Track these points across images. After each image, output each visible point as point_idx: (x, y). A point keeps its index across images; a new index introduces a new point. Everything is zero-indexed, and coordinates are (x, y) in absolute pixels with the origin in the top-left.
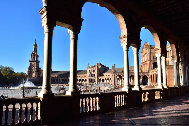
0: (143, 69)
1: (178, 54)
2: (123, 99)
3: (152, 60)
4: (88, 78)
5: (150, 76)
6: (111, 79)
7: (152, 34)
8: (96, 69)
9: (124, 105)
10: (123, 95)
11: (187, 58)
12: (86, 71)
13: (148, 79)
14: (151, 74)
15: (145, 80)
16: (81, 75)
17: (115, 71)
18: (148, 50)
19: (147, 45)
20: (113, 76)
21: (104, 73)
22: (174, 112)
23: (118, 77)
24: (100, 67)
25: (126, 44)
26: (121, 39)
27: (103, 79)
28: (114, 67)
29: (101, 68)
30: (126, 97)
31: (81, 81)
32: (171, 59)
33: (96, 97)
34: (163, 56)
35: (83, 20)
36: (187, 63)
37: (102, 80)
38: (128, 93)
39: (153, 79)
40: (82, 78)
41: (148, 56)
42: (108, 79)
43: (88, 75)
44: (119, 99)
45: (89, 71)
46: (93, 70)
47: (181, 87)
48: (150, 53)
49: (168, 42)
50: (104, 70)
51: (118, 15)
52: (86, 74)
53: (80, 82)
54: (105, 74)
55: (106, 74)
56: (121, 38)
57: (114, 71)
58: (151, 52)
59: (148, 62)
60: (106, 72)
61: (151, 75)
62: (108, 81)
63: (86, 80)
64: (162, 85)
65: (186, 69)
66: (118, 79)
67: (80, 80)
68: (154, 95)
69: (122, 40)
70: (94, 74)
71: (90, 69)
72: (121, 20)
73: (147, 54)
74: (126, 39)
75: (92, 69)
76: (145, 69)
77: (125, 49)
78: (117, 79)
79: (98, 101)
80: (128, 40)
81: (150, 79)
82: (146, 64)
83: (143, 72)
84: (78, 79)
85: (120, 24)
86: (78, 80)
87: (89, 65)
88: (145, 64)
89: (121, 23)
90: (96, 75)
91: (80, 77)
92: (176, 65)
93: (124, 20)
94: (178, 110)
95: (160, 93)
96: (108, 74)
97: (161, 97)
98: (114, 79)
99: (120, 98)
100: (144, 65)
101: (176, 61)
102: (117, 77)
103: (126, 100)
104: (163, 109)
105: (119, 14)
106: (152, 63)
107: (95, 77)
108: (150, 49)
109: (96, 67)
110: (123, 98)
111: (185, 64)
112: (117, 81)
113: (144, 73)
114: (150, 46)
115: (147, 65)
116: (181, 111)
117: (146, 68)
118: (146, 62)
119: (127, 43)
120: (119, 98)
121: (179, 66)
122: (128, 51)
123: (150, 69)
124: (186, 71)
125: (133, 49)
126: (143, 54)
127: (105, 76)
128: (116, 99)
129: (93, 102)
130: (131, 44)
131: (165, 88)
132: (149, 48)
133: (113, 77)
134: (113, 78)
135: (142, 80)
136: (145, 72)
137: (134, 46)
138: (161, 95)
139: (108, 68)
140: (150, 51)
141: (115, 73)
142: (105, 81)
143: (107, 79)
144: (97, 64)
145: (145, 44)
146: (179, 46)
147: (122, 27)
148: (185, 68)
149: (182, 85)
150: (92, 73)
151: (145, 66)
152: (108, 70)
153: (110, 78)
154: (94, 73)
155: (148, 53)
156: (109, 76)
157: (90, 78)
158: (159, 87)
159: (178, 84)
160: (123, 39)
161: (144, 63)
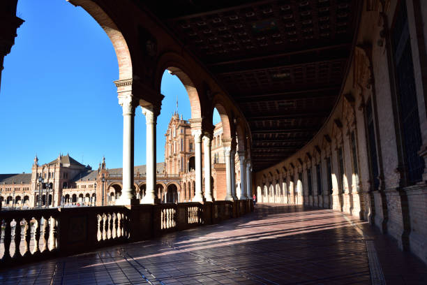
0: (169, 170)
1: (233, 135)
2: (119, 222)
3: (187, 151)
4: (33, 191)
5: (182, 185)
6: (94, 195)
7: (186, 88)
8: (58, 170)
9: (119, 235)
10: (119, 215)
11: (248, 146)
12: (30, 176)
13: (179, 193)
14: (184, 181)
15: (172, 196)
16: (12, 187)
17: (105, 175)
18: (179, 130)
19: (178, 120)
20: (101, 186)
21: (76, 180)
22: (220, 241)
23: (112, 190)
24: (68, 165)
25: (130, 99)
26: (118, 88)
27: (74, 196)
28: (104, 165)
29: (69, 168)
30: (124, 217)
31: (11, 202)
32: (223, 152)
33: (47, 218)
34: (206, 135)
35: (21, 22)
36: (249, 156)
37: (71, 196)
38: (130, 208)
39: (187, 192)
40: (16, 195)
41: (180, 143)
42: (88, 195)
43: (32, 186)
44: (109, 223)
45: (37, 174)
46: (49, 173)
47: (237, 201)
48: (183, 137)
49: (215, 110)
50: (77, 172)
51: (113, 31)
52: (29, 182)
53: (8, 203)
54: (79, 183)
55: (83, 184)
56: (118, 85)
57: (103, 175)
58: (186, 135)
59: (179, 157)
60: (84, 178)
61: (185, 183)
62: (87, 199)
63: (26, 198)
64: (202, 193)
65: (247, 169)
66: (112, 194)
67: (10, 198)
68: (187, 215)
69: (120, 89)
70: (51, 184)
71: (40, 171)
72: (121, 46)
73: (177, 139)
74: (130, 88)
75: (46, 170)
76: (173, 170)
77: (126, 110)
78: (109, 194)
79: (54, 228)
80: (134, 91)
81: (183, 192)
82: (175, 159)
83: (169, 176)
84: (3, 195)
85: (117, 53)
86: (2, 198)
87: (37, 160)
88: (173, 159)
89: (119, 52)
90: (56, 187)
91: (8, 190)
92: (230, 156)
93: (126, 44)
94: (227, 238)
95: (198, 211)
96: (87, 184)
97: (199, 220)
98: (101, 192)
99: (112, 221)
100: (171, 161)
101: (229, 149)
102: (109, 189)
103: (124, 224)
104: (201, 238)
105: (116, 29)
106: (186, 158)
107: (54, 191)
108: (183, 128)
109: (58, 166)
110: (117, 220)
111: (246, 157)
112: (110, 199)
113: (171, 178)
114: (185, 122)
115: (177, 163)
116: (234, 238)
117: (175, 169)
118: (175, 155)
119: (133, 98)
120: (107, 221)
121: (234, 158)
122: (133, 115)
123: (183, 171)
124: (247, 172)
125: (146, 113)
126: (170, 139)
127: (80, 187)
128: (102, 222)
129: (38, 229)
130: (141, 101)
131: (207, 200)
132: (183, 126)
133: (101, 188)
134: (99, 192)
135: (166, 193)
136: (173, 176)
137: (148, 108)
138: (199, 214)
139: (89, 168)
140: (185, 132)
141: (104, 179)
142: (80, 199)
143: (84, 196)
144: (61, 158)
145: (175, 118)
146: (235, 121)
147: (122, 60)
148: (246, 166)
149: (239, 199)
150: (45, 181)
151: (173, 164)
152: (89, 173)
153: (93, 192)
154: (51, 181)
155: (180, 137)
156: (91, 186)
157: (37, 194)
158: (197, 199)
159: (232, 195)
160: (122, 87)
161: (170, 157)
